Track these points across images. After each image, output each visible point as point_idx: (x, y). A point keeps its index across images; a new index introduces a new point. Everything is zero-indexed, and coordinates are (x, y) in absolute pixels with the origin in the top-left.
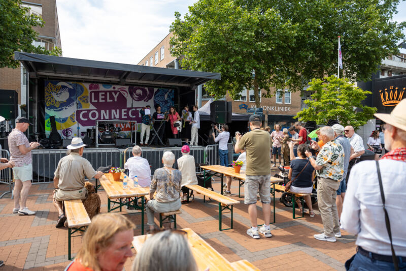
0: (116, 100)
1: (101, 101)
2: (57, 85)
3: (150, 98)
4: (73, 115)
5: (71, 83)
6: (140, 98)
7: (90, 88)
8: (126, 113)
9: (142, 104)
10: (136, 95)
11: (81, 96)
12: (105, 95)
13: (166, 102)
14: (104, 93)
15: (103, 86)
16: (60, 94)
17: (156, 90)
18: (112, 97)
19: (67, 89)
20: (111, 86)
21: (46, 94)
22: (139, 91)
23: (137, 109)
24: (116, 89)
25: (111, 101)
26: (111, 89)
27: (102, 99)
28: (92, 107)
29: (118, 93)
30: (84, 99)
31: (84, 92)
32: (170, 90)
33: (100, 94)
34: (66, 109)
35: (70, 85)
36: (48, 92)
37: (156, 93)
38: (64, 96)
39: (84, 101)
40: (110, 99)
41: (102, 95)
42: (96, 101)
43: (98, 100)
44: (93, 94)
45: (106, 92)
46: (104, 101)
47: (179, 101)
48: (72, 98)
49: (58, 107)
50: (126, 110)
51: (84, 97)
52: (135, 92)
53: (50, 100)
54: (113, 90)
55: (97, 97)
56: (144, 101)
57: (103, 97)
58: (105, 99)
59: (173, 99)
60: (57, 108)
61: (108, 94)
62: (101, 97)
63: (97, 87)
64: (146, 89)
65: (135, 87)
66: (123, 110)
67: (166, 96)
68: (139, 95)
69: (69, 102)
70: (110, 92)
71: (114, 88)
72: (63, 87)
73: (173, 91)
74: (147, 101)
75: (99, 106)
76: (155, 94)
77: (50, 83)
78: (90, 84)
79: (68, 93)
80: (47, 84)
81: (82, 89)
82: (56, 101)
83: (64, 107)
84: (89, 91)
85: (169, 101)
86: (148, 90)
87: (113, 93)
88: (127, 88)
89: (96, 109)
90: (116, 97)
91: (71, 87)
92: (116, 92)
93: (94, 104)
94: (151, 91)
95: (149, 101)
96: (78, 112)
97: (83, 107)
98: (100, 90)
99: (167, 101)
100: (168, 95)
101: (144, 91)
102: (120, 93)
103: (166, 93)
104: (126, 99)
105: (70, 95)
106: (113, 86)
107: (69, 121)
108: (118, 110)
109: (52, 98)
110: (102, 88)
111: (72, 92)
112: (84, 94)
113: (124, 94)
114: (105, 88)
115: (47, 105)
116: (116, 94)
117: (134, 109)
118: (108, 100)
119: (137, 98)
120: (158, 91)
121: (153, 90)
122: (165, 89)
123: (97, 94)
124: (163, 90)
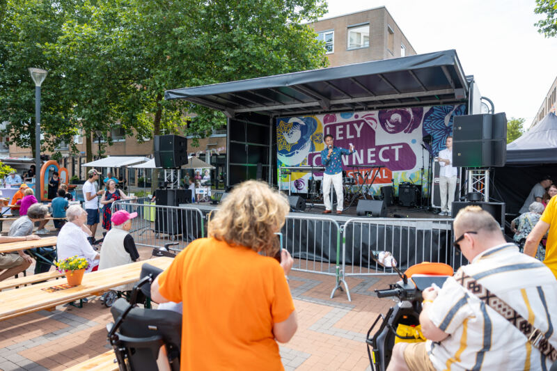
0: (359, 135)
1: (338, 138)
2: (289, 122)
3: (415, 126)
4: (304, 160)
5: (303, 117)
6: (398, 128)
7: (325, 121)
8: (374, 155)
9: (402, 137)
10: (391, 123)
11: (314, 134)
12: (344, 130)
13: (448, 130)
14: (342, 127)
15: (341, 115)
16: (292, 133)
17: (426, 109)
18: (353, 132)
19: (299, 127)
20: (352, 114)
21: (278, 135)
22: (396, 117)
23: (393, 148)
24: (359, 119)
25: (353, 137)
26: (352, 119)
27: (340, 135)
29: (362, 124)
30: (318, 138)
31: (318, 129)
32: (456, 107)
33: (338, 128)
34: (297, 152)
35: (302, 120)
36: (279, 132)
37: (428, 114)
38: (295, 137)
39: (317, 141)
40: (351, 135)
41: (340, 130)
44: (328, 129)
45: (344, 124)
46: (342, 138)
48: (304, 137)
49: (289, 150)
50: (374, 149)
51: (318, 135)
52: (389, 119)
53: (282, 143)
54: (355, 120)
56: (405, 132)
57: (341, 132)
58: (344, 135)
60: (288, 152)
61: (348, 126)
62: (338, 132)
63: (334, 119)
64: (409, 110)
65: (389, 110)
66: (369, 150)
67: (447, 118)
68: (396, 123)
69: (301, 143)
70: (351, 123)
71: (357, 116)
72: (295, 124)
73: (463, 108)
74: (410, 132)
76: (424, 121)
77: (282, 121)
78: (325, 115)
79: (300, 132)
80: (279, 124)
81: (315, 124)
82: (287, 143)
83: (295, 151)
84: (324, 126)
86: (411, 113)
87: (355, 125)
88: (376, 114)
90: (359, 130)
91: (302, 123)
92: (358, 123)
94: (418, 114)
95: (414, 131)
96: (311, 156)
97: (316, 149)
98: (337, 122)
99: (449, 127)
100: (452, 117)
101: (405, 116)
102: (366, 124)
103: (447, 112)
104: (374, 132)
105: (302, 136)
106: (355, 114)
108: (362, 151)
109: (284, 139)
110: (339, 119)
111: (304, 130)
112: (317, 131)
113: (372, 124)
114: (344, 117)
115: (280, 150)
116: (359, 126)
117: (388, 148)
118: (349, 137)
119: (393, 128)
120: (432, 110)
121: (422, 111)
122: (446, 106)
123: (333, 128)
124: (441, 108)
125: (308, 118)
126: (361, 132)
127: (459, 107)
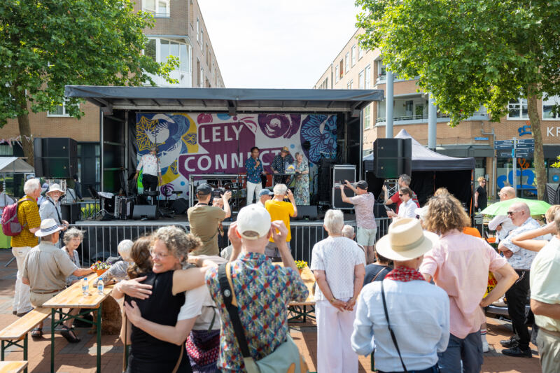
0: (237, 139)
1: (215, 140)
2: (153, 119)
3: (294, 132)
4: (174, 164)
5: (172, 114)
6: (278, 133)
7: (200, 121)
9: (281, 142)
10: (271, 127)
11: (186, 134)
12: (222, 131)
13: (322, 137)
14: (219, 128)
15: (218, 116)
16: (157, 132)
17: (303, 117)
18: (231, 134)
19: (166, 125)
20: (231, 116)
21: (139, 133)
22: (275, 122)
23: (273, 152)
24: (238, 121)
25: (231, 139)
26: (231, 120)
27: (217, 137)
28: (202, 150)
29: (241, 127)
30: (191, 139)
31: (190, 128)
32: (329, 116)
33: (214, 129)
34: (165, 154)
35: (171, 117)
36: (140, 130)
37: (305, 122)
38: (163, 135)
39: (190, 141)
40: (229, 137)
41: (217, 131)
42: (208, 141)
43: (211, 139)
44: (203, 130)
45: (222, 126)
46: (219, 140)
47: (346, 135)
48: (173, 137)
51: (191, 136)
52: (269, 123)
53: (144, 142)
54: (234, 121)
55: (209, 135)
56: (285, 137)
57: (219, 134)
58: (222, 137)
59: (334, 133)
61: (226, 128)
62: (215, 134)
63: (209, 119)
64: (288, 116)
65: (269, 115)
67: (322, 127)
68: (276, 128)
69: (170, 144)
70: (229, 125)
71: (235, 119)
72: (162, 121)
73: (335, 118)
74: (289, 137)
75: (213, 149)
76: (302, 126)
77: (143, 117)
78: (199, 114)
79: (168, 131)
80: (139, 119)
81: (187, 123)
82: (151, 143)
83: (162, 152)
84: (198, 126)
85: (327, 136)
86: (290, 119)
87: (234, 127)
88: (255, 117)
89: (207, 153)
90: (237, 133)
91: (171, 121)
92: (238, 125)
93: (204, 145)
94: (296, 119)
95: (293, 136)
96: (182, 159)
97: (189, 151)
98: (213, 123)
99: (324, 135)
100: (326, 126)
101: (284, 121)
102: (245, 127)
103: (322, 121)
104: (254, 136)
105: (171, 135)
106: (234, 116)
107: (169, 172)
108: (241, 154)
109: (146, 138)
110: (216, 119)
111: (173, 129)
112: (189, 132)
113: (251, 127)
114: (221, 119)
115: (140, 150)
116: (238, 129)
117: (268, 152)
118: (226, 139)
119: (273, 133)
120: (308, 118)
121: (300, 118)
122: (321, 115)
123: (209, 129)
124: (316, 117)
125: (178, 116)
126: (240, 134)
127: (331, 117)
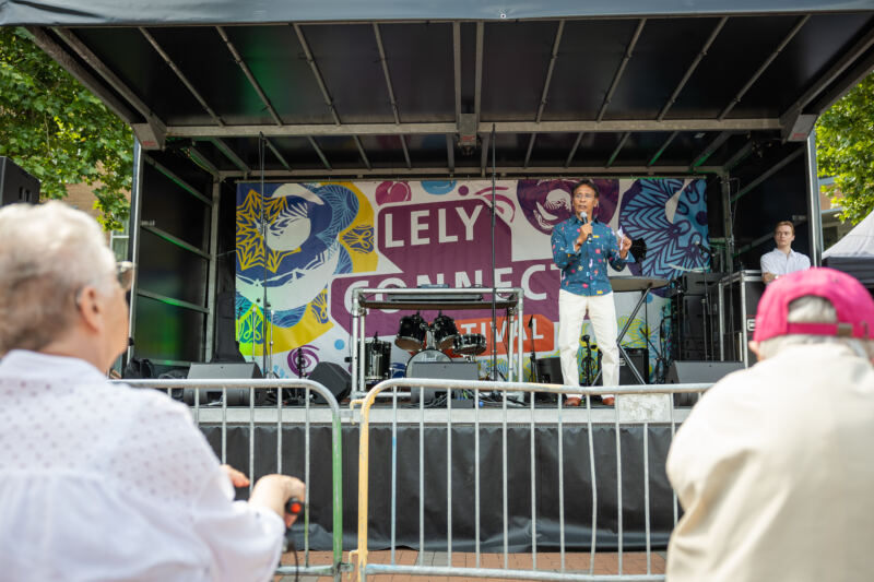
0: (470, 236)
1: (415, 241)
2: (274, 196)
4: (320, 298)
5: (318, 185)
7: (380, 198)
8: (509, 284)
10: (549, 211)
11: (349, 229)
12: (432, 220)
13: (674, 231)
14: (426, 213)
15: (424, 186)
16: (283, 225)
17: (625, 184)
18: (455, 226)
19: (304, 209)
20: (452, 186)
21: (241, 229)
22: (557, 197)
24: (471, 196)
25: (454, 239)
26: (453, 195)
27: (422, 234)
28: (385, 266)
29: (478, 209)
30: (360, 239)
31: (358, 216)
32: (687, 182)
33: (415, 215)
34: (299, 275)
35: (315, 191)
36: (245, 221)
37: (629, 196)
38: (293, 233)
39: (359, 245)
40: (449, 233)
41: (421, 220)
42: (400, 243)
43: (407, 238)
44: (389, 218)
45: (433, 208)
46: (426, 241)
47: (729, 227)
48: (320, 236)
49: (274, 270)
50: (509, 271)
51: (360, 232)
52: (543, 202)
53: (253, 249)
54: (460, 198)
55: (402, 230)
57: (425, 227)
58: (432, 233)
59: (700, 219)
60: (271, 275)
61: (442, 213)
62: (415, 227)
63: (403, 193)
65: (542, 180)
66: (498, 273)
67: (671, 206)
68: (558, 211)
69: (311, 252)
70: (450, 207)
71: (464, 191)
72: (294, 201)
73: (701, 186)
75: (409, 259)
76: (625, 203)
77: (252, 192)
78: (379, 183)
79: (307, 223)
80: (244, 197)
81: (353, 203)
82: (269, 250)
83: (294, 272)
84: (377, 209)
85: (684, 226)
87: (461, 211)
88: (510, 187)
89: (399, 271)
90: (469, 223)
91: (316, 199)
92: (469, 206)
93: (390, 254)
96: (339, 287)
97: (355, 265)
98: (413, 201)
99: (676, 226)
100: (680, 204)
102: (487, 210)
103: (669, 194)
104: (507, 230)
105: (313, 230)
106: (460, 184)
107: (308, 318)
108: (479, 273)
109: (258, 240)
110: (419, 193)
111: (321, 218)
112: (358, 222)
113: (502, 210)
114: (431, 193)
115: (243, 268)
116: (470, 214)
117: (542, 268)
118: (443, 238)
119: (552, 222)
120: (637, 187)
121: (617, 188)
122: (666, 180)
123: (401, 217)
124: (657, 184)
125: (332, 188)
126: (476, 227)
127: (693, 184)
